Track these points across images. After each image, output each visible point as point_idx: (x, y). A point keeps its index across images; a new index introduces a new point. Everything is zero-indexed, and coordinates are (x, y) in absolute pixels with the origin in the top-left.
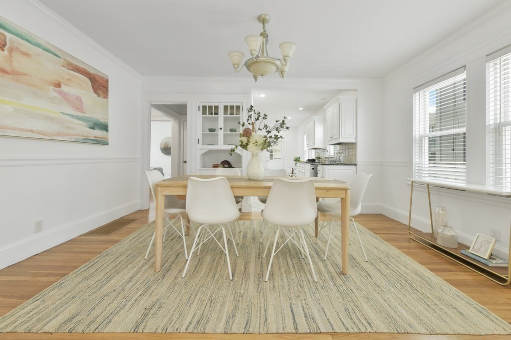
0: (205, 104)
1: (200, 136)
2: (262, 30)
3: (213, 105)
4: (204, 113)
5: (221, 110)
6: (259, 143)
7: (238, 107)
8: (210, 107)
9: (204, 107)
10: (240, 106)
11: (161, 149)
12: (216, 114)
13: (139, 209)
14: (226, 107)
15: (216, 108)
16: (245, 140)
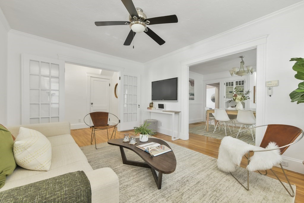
0: (227, 82)
1: (225, 95)
2: (241, 61)
3: (231, 82)
4: (227, 85)
5: (235, 84)
6: (239, 99)
7: (243, 81)
8: (230, 83)
9: (227, 83)
10: (244, 81)
11: (212, 100)
12: (232, 85)
13: (202, 121)
14: (237, 82)
15: (232, 83)
16: (234, 98)
